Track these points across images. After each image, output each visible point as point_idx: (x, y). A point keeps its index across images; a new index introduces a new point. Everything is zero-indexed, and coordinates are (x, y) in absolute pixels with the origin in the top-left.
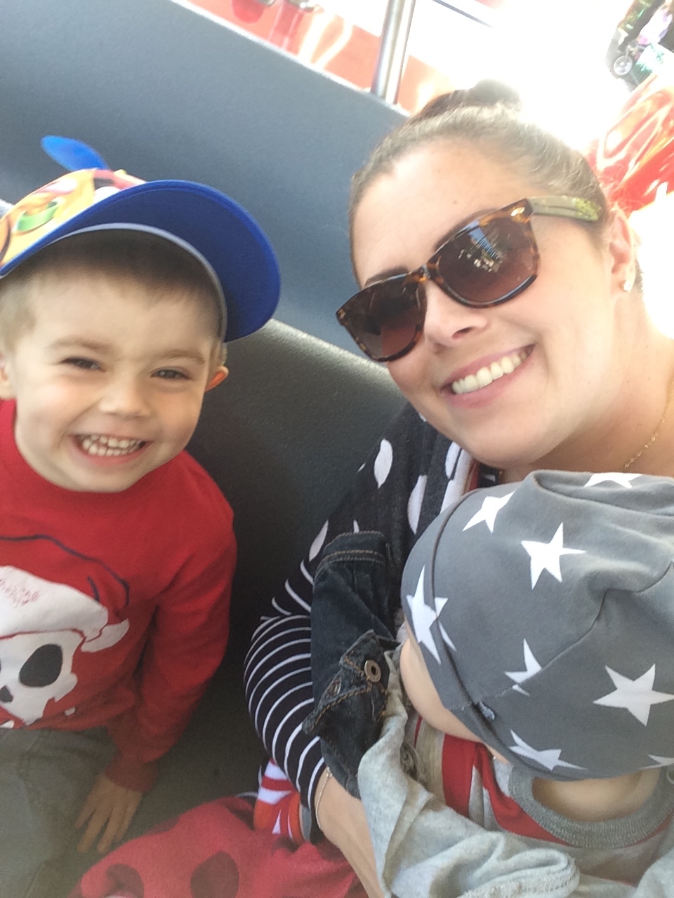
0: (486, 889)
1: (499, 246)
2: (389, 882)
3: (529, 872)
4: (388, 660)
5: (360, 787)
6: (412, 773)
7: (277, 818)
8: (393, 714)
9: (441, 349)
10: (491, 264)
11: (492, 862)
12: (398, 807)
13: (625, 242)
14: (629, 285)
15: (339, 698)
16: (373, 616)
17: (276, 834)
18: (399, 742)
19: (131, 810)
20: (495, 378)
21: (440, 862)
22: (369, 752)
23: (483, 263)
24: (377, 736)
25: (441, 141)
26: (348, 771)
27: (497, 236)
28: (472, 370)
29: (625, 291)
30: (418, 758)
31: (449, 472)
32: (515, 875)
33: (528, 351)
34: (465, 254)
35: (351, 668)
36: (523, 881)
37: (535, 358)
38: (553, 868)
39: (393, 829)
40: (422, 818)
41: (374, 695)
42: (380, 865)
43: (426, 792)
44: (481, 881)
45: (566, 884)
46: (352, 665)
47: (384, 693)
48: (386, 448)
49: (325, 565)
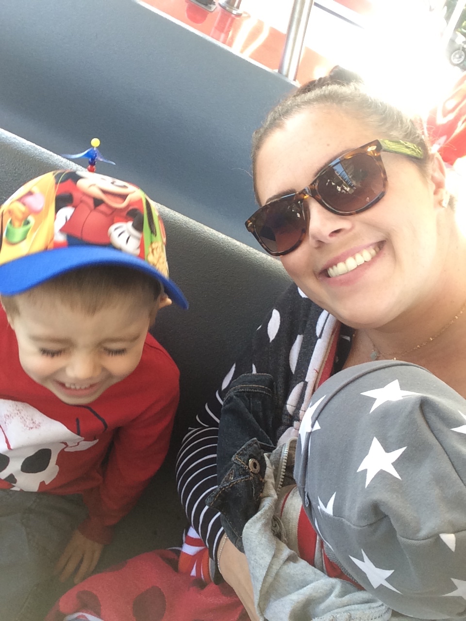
0: (328, 617)
1: (354, 178)
2: (262, 611)
3: (356, 606)
4: (266, 459)
5: (244, 545)
6: (278, 536)
7: (194, 564)
8: (268, 496)
9: (321, 244)
10: (348, 189)
11: (332, 598)
12: (268, 559)
13: (441, 174)
14: (445, 203)
15: (231, 484)
16: (261, 430)
17: (193, 576)
18: (270, 514)
19: (97, 555)
20: (359, 265)
21: (296, 598)
22: (250, 521)
23: (342, 189)
24: (256, 509)
25: (316, 105)
26: (236, 533)
27: (352, 171)
28: (342, 259)
29: (443, 207)
30: (283, 527)
31: (318, 333)
32: (347, 608)
33: (381, 245)
34: (330, 183)
35: (240, 464)
36: (352, 613)
37: (386, 251)
38: (374, 605)
39: (264, 573)
40: (285, 567)
41: (255, 482)
42: (256, 598)
43: (289, 550)
44: (325, 612)
45: (382, 616)
46: (241, 461)
47: (262, 481)
48: (276, 315)
49: (232, 393)
